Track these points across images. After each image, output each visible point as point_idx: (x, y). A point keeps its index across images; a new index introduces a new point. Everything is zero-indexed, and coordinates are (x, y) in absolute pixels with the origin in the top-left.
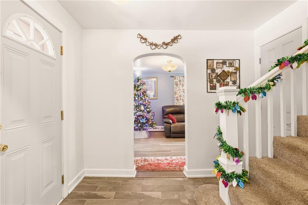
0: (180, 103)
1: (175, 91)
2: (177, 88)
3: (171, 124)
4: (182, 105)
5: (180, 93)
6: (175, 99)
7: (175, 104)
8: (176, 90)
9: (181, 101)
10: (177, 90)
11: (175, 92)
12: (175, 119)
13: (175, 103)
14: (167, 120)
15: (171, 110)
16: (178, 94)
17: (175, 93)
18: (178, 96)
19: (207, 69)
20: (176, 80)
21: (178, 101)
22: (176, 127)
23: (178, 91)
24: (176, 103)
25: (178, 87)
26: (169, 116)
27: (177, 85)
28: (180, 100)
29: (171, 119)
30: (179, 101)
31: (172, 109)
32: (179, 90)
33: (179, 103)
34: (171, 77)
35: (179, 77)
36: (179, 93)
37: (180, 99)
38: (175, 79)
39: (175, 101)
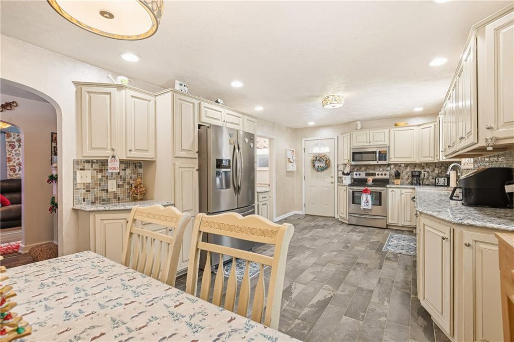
0: (18, 176)
1: (8, 156)
2: (13, 152)
5: (18, 159)
6: (8, 168)
7: (8, 178)
8: (10, 155)
11: (9, 158)
12: (8, 200)
13: (8, 176)
16: (14, 161)
17: (9, 160)
18: (15, 165)
19: (52, 142)
20: (11, 139)
21: (14, 172)
23: (15, 156)
24: (10, 175)
25: (16, 151)
27: (13, 147)
28: (19, 171)
30: (17, 172)
32: (18, 154)
33: (16, 175)
35: (17, 134)
36: (16, 160)
37: (20, 169)
38: (10, 136)
39: (8, 171)
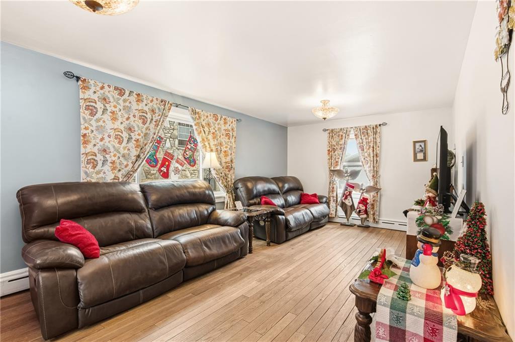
0: (101, 175)
1: (83, 132)
2: (93, 123)
3: (76, 267)
4: (109, 181)
5: (102, 139)
6: (83, 158)
7: (83, 179)
8: (86, 128)
9: (107, 168)
10: (94, 129)
11: (84, 136)
12: (93, 238)
13: (83, 175)
14: (53, 254)
15: (72, 202)
16: (93, 142)
17: (85, 139)
18: (96, 152)
20: (89, 94)
21: (94, 167)
22: (103, 273)
23: (95, 132)
24: (85, 173)
25: (98, 120)
26: (66, 229)
28: (103, 165)
29: (76, 245)
30: (99, 167)
31: (74, 197)
32: (100, 129)
33: (98, 173)
34: (65, 74)
35: (100, 85)
36: (98, 141)
37: (105, 162)
38: (86, 88)
39: (82, 165)
